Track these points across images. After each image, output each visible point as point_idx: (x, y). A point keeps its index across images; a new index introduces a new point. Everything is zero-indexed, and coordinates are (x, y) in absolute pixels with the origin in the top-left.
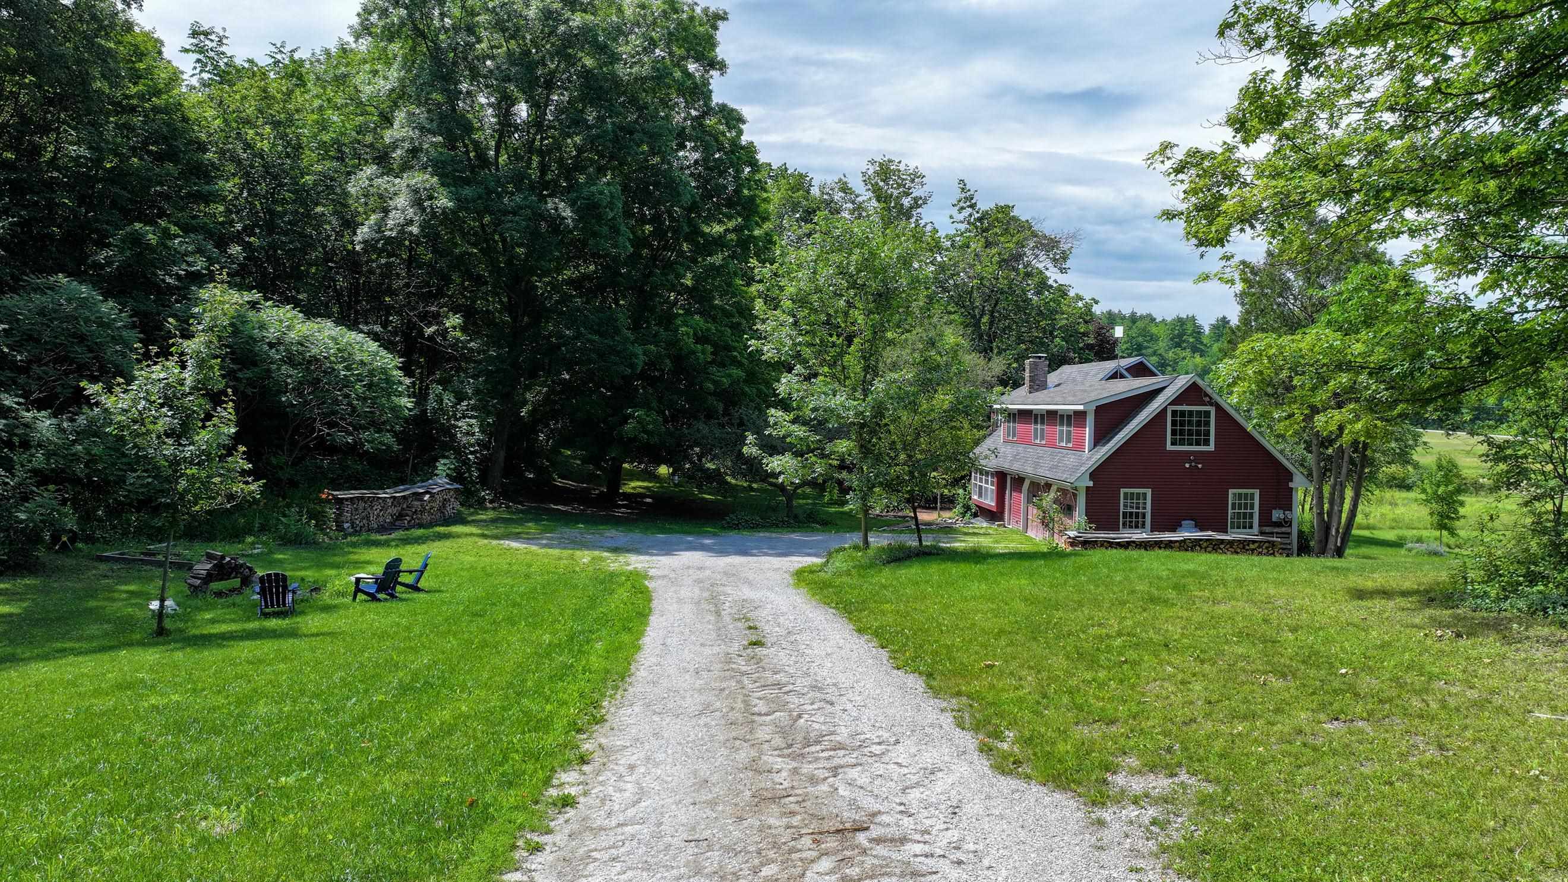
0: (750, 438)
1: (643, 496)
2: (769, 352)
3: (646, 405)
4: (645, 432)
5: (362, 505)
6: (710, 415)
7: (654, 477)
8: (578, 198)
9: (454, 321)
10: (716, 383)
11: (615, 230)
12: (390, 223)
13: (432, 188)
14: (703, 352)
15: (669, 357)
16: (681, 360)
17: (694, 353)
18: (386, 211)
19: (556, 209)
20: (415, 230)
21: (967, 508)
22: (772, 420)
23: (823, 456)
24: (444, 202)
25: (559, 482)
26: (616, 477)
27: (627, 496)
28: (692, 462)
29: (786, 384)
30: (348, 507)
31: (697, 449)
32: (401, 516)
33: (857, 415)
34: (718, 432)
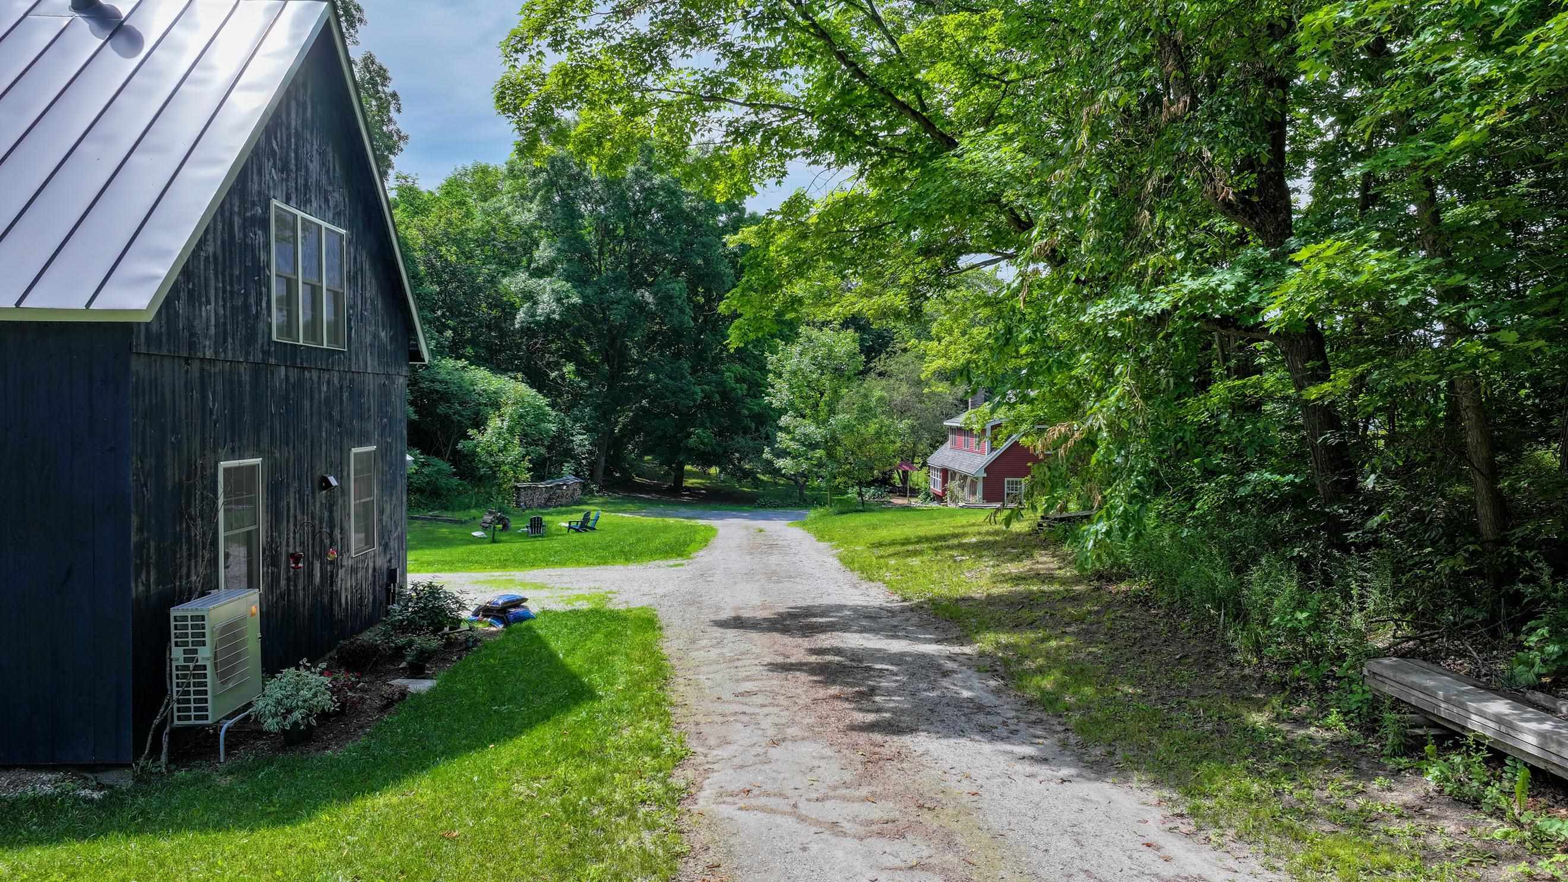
0: (767, 449)
1: (699, 489)
2: (776, 404)
3: (702, 425)
4: (703, 443)
5: (530, 491)
6: (746, 431)
7: (705, 475)
8: (659, 291)
9: (569, 368)
10: (749, 409)
11: (682, 311)
12: (539, 311)
13: (568, 291)
14: (741, 389)
15: (718, 392)
16: (725, 394)
17: (735, 389)
18: (535, 303)
19: (643, 296)
20: (557, 317)
21: (928, 495)
22: (778, 439)
23: (807, 459)
24: (576, 299)
25: (637, 479)
26: (681, 475)
27: (688, 489)
28: (734, 465)
29: (784, 421)
30: (523, 493)
31: (737, 455)
32: (549, 499)
33: (822, 436)
34: (751, 443)
